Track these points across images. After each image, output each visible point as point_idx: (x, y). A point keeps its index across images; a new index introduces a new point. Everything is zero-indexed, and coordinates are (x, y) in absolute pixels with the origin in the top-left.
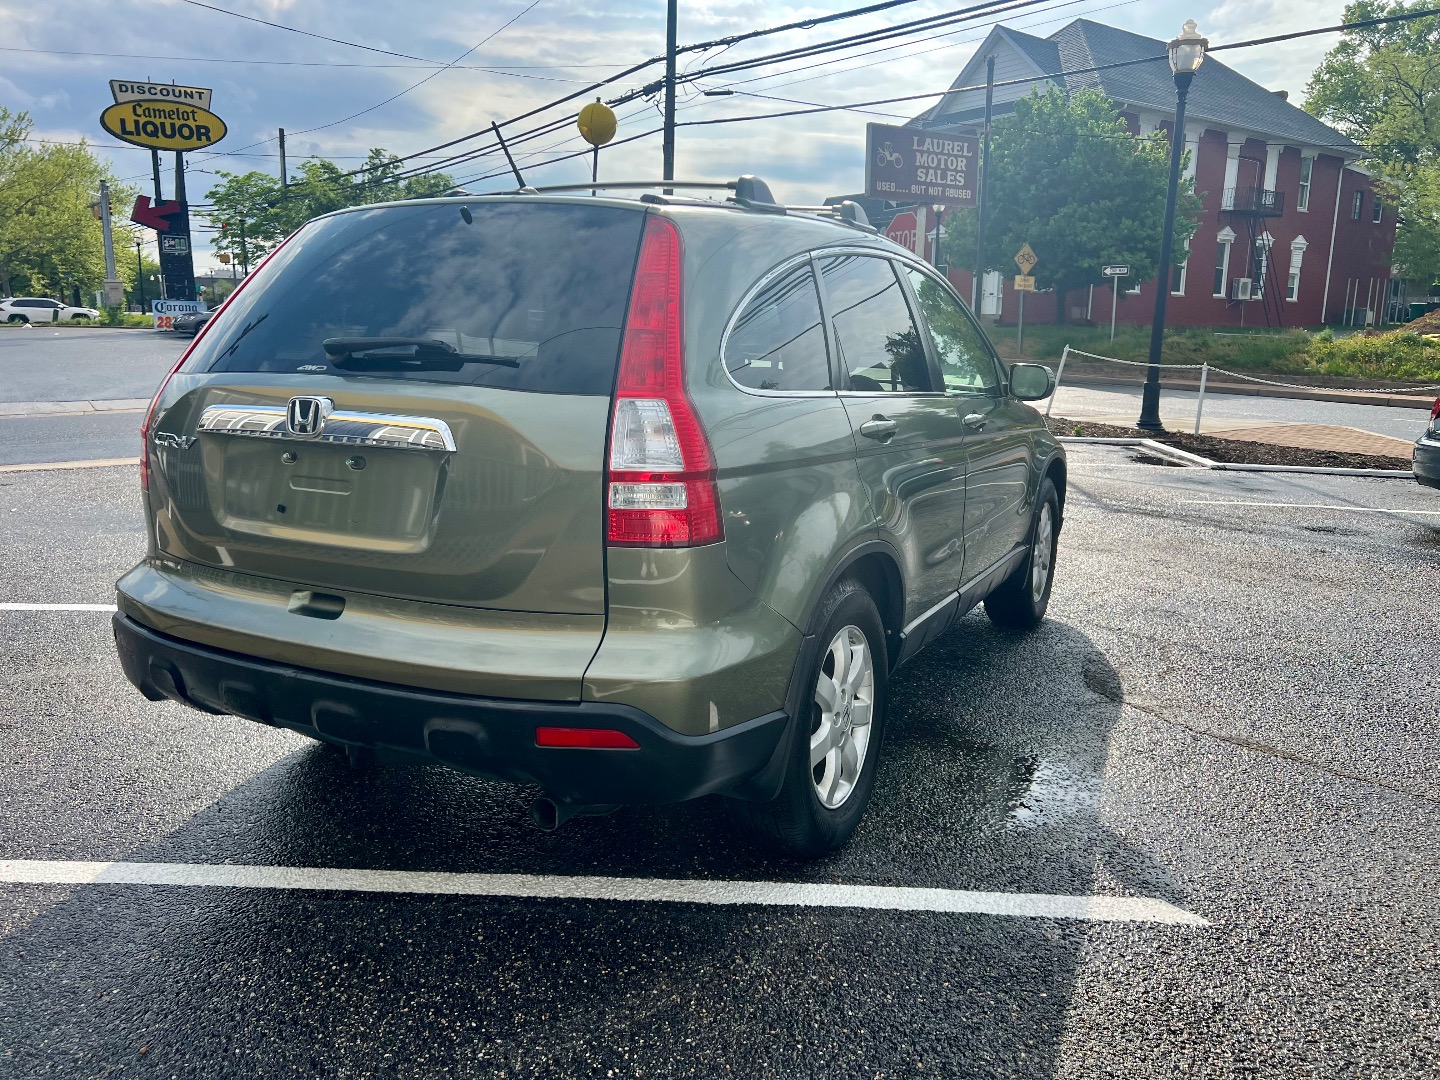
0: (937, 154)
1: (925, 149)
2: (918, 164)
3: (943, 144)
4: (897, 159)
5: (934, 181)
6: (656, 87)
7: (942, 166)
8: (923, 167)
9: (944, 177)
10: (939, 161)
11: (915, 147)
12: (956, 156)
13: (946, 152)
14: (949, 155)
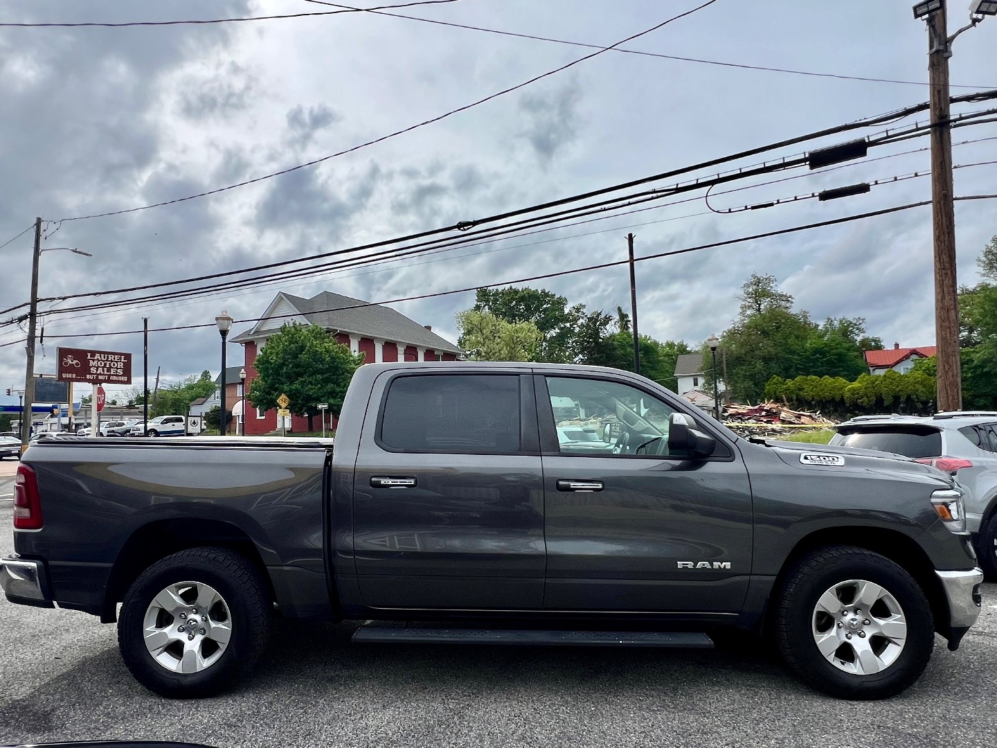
0: (104, 361)
1: (95, 358)
2: (91, 365)
3: (108, 357)
4: (77, 364)
5: (102, 373)
6: (25, 317)
7: (108, 366)
8: (95, 367)
9: (109, 370)
10: (105, 364)
11: (89, 357)
12: (117, 362)
13: (110, 359)
14: (112, 361)
